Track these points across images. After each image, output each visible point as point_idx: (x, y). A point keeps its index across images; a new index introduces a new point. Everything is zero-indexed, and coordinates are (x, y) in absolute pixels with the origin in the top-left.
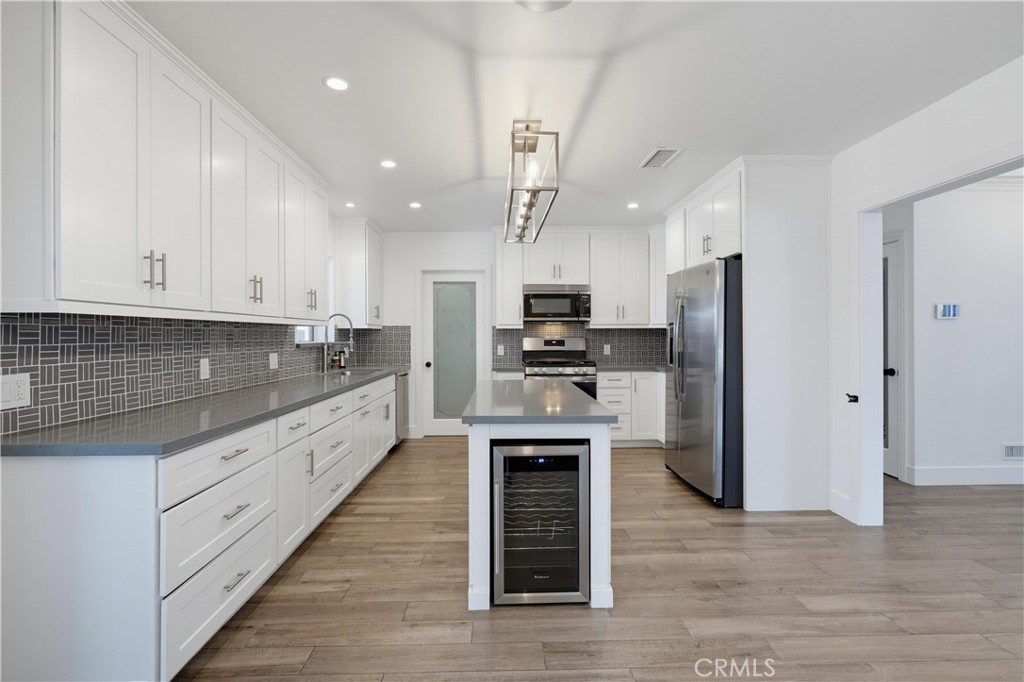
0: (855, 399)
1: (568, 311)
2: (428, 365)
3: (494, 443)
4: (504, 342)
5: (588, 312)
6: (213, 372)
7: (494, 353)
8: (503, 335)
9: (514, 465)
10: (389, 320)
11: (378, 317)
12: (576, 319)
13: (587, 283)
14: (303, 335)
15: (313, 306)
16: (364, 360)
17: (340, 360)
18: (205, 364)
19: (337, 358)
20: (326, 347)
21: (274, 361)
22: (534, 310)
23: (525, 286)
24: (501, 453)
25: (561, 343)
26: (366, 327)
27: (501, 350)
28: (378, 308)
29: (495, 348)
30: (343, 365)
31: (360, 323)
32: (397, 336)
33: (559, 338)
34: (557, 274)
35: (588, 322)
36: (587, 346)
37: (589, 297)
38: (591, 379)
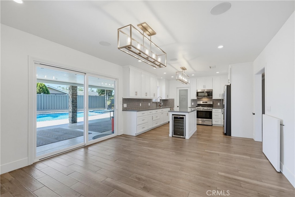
0: (254, 114)
1: (207, 95)
3: (173, 115)
5: (212, 95)
6: (141, 105)
8: (193, 100)
9: (175, 118)
10: (170, 97)
11: (168, 97)
12: (209, 97)
13: (212, 89)
14: (154, 100)
15: (154, 96)
18: (140, 104)
19: (160, 105)
20: (158, 102)
21: (149, 104)
22: (199, 95)
23: (197, 90)
24: (173, 116)
27: (193, 104)
28: (168, 95)
29: (191, 103)
31: (164, 98)
32: (172, 101)
33: (206, 101)
34: (204, 87)
35: (212, 98)
36: (213, 103)
37: (212, 92)
38: (211, 110)
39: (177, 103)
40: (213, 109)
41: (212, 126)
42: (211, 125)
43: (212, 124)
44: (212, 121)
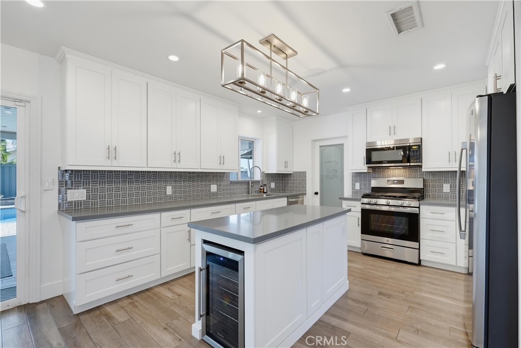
1: (402, 159)
2: (316, 193)
4: (360, 181)
5: (419, 158)
7: (353, 188)
8: (358, 176)
11: (286, 167)
12: (408, 164)
13: (420, 137)
15: (222, 164)
16: (285, 189)
17: (264, 189)
19: (262, 188)
20: (250, 182)
22: (373, 160)
23: (368, 143)
25: (402, 182)
26: (276, 172)
27: (357, 185)
28: (285, 163)
29: (353, 185)
30: (265, 191)
31: (273, 170)
32: (300, 177)
33: (401, 178)
34: (392, 133)
35: (421, 167)
36: (424, 185)
37: (420, 147)
38: (415, 211)
39: (313, 184)
40: (421, 207)
41: (419, 264)
42: (417, 262)
43: (420, 261)
44: (419, 249)
